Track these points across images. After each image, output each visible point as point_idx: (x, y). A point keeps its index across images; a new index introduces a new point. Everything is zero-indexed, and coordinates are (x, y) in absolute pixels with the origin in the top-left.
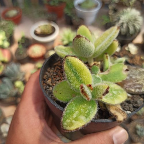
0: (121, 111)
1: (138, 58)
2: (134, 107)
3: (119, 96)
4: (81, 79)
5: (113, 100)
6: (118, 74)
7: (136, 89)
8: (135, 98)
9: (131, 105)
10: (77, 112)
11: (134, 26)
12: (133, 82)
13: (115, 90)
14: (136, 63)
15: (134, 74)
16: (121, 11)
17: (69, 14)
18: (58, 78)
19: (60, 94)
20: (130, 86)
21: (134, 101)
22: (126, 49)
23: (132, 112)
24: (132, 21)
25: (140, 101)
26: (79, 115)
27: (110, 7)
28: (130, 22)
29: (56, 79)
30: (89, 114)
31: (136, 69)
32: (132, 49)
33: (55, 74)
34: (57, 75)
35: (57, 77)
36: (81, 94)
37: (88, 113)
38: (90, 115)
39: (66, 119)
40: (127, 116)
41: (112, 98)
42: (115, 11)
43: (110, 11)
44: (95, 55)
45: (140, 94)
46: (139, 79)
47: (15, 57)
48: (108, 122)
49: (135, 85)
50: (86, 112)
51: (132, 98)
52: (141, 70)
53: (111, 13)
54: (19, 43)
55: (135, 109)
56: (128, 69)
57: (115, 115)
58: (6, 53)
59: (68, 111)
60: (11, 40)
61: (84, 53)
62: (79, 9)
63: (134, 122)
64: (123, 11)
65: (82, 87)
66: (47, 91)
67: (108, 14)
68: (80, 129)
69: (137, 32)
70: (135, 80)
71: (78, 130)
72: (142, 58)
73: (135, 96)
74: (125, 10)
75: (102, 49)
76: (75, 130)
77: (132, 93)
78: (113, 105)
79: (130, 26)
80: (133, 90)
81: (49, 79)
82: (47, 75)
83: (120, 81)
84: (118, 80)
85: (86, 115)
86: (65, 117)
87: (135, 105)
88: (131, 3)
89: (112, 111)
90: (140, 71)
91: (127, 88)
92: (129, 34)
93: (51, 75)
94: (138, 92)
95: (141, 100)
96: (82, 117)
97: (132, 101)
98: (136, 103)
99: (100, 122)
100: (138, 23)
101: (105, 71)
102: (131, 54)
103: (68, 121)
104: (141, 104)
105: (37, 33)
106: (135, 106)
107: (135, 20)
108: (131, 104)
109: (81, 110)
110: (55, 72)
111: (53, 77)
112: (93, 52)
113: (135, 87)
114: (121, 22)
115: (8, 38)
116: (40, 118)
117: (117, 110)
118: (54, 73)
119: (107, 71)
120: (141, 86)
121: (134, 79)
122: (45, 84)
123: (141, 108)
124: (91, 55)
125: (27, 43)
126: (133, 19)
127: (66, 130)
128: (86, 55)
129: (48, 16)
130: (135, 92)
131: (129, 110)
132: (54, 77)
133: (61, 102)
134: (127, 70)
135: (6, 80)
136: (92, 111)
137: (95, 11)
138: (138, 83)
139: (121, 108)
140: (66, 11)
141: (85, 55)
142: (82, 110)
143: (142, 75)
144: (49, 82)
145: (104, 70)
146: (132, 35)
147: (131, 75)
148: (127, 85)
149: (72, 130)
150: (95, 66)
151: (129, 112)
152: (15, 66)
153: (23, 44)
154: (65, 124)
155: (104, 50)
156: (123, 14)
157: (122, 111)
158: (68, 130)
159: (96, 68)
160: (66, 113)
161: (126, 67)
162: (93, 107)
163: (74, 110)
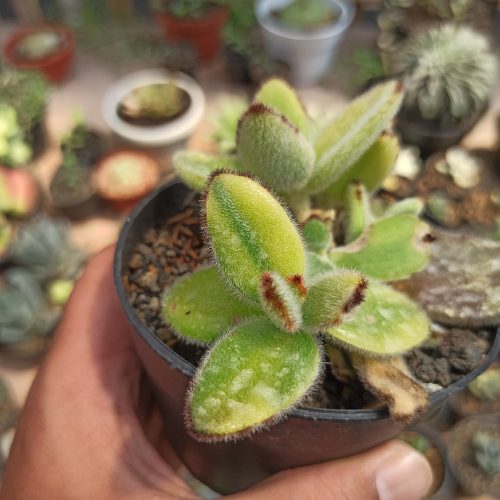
0: (405, 381)
1: (480, 200)
2: (454, 370)
3: (399, 325)
4: (264, 256)
5: (378, 337)
6: (398, 250)
7: (460, 306)
8: (457, 337)
9: (443, 365)
10: (248, 373)
11: (467, 89)
12: (452, 286)
13: (386, 306)
14: (475, 218)
15: (453, 259)
16: (421, 37)
17: (241, 46)
18: (183, 268)
19: (188, 313)
20: (440, 298)
21: (455, 348)
22: (440, 167)
23: (445, 386)
24: (460, 70)
25: (474, 348)
26: (254, 382)
27: (384, 23)
28: (454, 75)
29: (175, 271)
30: (290, 380)
31: (463, 240)
32: (461, 167)
33: (171, 253)
34: (178, 256)
35: (179, 265)
36: (264, 303)
37: (288, 375)
38: (293, 384)
39: (206, 395)
40: (428, 399)
41: (375, 330)
42: (401, 35)
43: (383, 35)
44: (317, 181)
45: (476, 324)
46: (470, 274)
47: (50, 198)
48: (360, 421)
49: (457, 294)
50: (281, 375)
51: (448, 338)
52: (478, 245)
53: (385, 43)
54: (63, 147)
55: (458, 377)
56: (433, 236)
57: (386, 393)
58: (21, 182)
59: (215, 370)
60: (36, 137)
61: (278, 175)
62: (273, 30)
63: (467, 422)
64: (428, 36)
65: (267, 281)
66: (142, 310)
67: (374, 47)
68: (254, 431)
69: (477, 110)
70: (458, 279)
71: (250, 436)
72: (495, 199)
73: (456, 332)
74: (434, 33)
75: (342, 163)
76: (236, 436)
77: (448, 322)
78: (379, 359)
79: (454, 88)
80: (450, 312)
81: (148, 270)
82: (143, 255)
83: (405, 277)
84: (397, 274)
85: (278, 383)
86: (202, 389)
87: (457, 363)
88: (456, 9)
89: (376, 380)
90: (475, 247)
91: (428, 302)
92: (451, 115)
93: (159, 256)
94: (470, 319)
95: (479, 347)
96: (265, 392)
97: (445, 350)
98: (461, 354)
99: (328, 420)
100: (481, 79)
101: (350, 242)
102: (455, 185)
103: (214, 402)
104: (481, 358)
105: (129, 113)
106: (457, 365)
107: (471, 67)
108: (443, 359)
109: (262, 365)
110: (171, 245)
111: (163, 261)
112: (310, 172)
113: (459, 300)
114: (420, 73)
115: (26, 132)
116: (118, 410)
117: (391, 376)
118: (168, 248)
119: (358, 240)
120: (480, 299)
121: (455, 275)
122: (133, 287)
123: (479, 374)
124: (300, 181)
125: (92, 147)
126: (464, 64)
127: (204, 434)
128: (285, 182)
129: (168, 53)
130: (457, 318)
131: (436, 382)
132: (170, 264)
133: (190, 345)
134: (429, 238)
135: (19, 278)
136: (302, 371)
137: (331, 35)
138: (469, 287)
139: (406, 372)
140: (229, 35)
141: (282, 180)
142: (265, 366)
143: (482, 261)
144: (149, 278)
145: (348, 238)
146: (459, 120)
147: (443, 262)
148: (429, 294)
149: (224, 435)
150: (314, 222)
151: (434, 387)
152: (50, 230)
153: (78, 152)
154: (202, 411)
155: (350, 163)
156: (429, 44)
157: (412, 381)
158: (211, 436)
159: (320, 227)
160: (207, 375)
161: (425, 229)
162: (305, 355)
163: (234, 367)
